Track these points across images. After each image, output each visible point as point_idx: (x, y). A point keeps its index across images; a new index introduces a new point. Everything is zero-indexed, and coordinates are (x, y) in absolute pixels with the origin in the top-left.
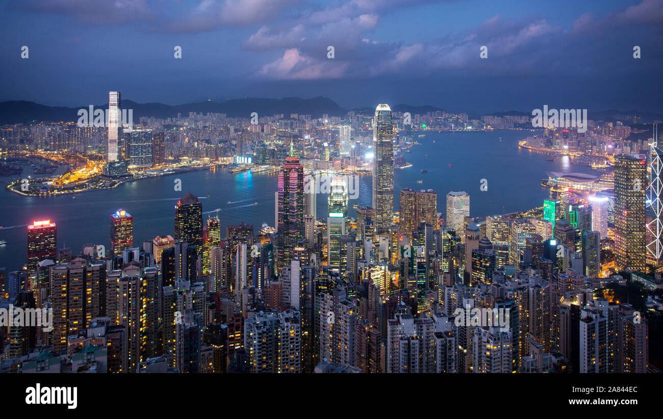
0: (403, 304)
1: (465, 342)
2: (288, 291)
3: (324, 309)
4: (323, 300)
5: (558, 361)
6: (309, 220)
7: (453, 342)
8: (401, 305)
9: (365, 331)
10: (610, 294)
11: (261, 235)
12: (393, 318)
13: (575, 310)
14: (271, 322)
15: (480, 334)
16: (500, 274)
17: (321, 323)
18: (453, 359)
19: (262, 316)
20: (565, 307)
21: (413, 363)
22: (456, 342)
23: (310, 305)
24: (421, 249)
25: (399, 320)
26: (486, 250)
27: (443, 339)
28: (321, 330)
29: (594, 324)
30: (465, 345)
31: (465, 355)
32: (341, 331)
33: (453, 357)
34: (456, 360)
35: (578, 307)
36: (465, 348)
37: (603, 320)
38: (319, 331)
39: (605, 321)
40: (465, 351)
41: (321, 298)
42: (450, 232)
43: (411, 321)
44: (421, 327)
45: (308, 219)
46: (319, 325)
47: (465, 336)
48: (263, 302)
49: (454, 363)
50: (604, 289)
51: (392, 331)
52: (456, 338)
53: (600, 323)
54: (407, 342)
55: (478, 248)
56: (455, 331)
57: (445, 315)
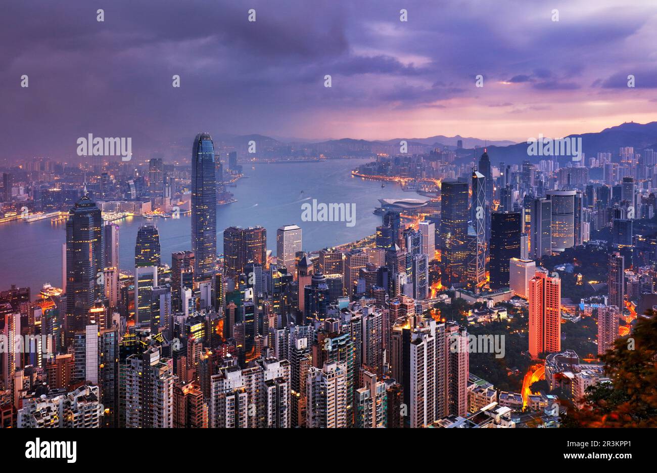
0: (229, 355)
1: (299, 385)
2: (82, 364)
3: (131, 377)
4: (129, 367)
5: (391, 387)
6: (110, 274)
7: (285, 388)
8: (227, 358)
9: (183, 394)
10: (437, 314)
11: (42, 300)
12: (217, 374)
13: (407, 333)
14: (57, 406)
15: (314, 374)
16: (334, 308)
17: (127, 395)
18: (285, 406)
19: (44, 401)
20: (397, 333)
21: (241, 419)
22: (288, 387)
23: (113, 376)
24: (249, 292)
25: (224, 374)
26: (319, 285)
27: (275, 387)
28: (128, 403)
29: (423, 345)
30: (299, 388)
31: (298, 399)
32: (154, 400)
33: (286, 404)
34: (288, 406)
35: (409, 330)
36: (298, 392)
37: (431, 339)
38: (125, 405)
39: (433, 340)
40: (298, 395)
41: (127, 365)
42: (280, 270)
43: (239, 373)
44: (250, 377)
45: (108, 273)
46: (125, 398)
47: (298, 379)
48: (44, 384)
49: (287, 409)
50: (432, 309)
51: (216, 388)
52: (288, 383)
53: (428, 343)
54: (233, 397)
55: (310, 284)
56: (287, 376)
57: (276, 361)
